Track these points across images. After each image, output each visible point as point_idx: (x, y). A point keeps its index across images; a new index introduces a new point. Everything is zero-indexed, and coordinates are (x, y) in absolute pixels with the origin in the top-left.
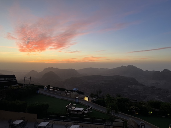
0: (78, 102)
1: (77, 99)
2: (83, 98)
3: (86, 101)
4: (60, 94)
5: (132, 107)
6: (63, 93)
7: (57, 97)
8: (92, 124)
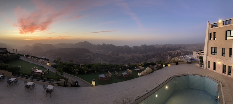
0: (42, 66)
1: (41, 64)
2: (46, 64)
3: (48, 65)
4: (33, 60)
5: (75, 69)
6: (35, 59)
7: (31, 62)
8: (44, 81)
